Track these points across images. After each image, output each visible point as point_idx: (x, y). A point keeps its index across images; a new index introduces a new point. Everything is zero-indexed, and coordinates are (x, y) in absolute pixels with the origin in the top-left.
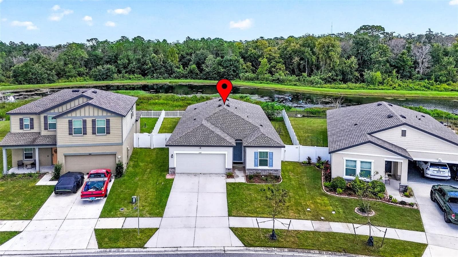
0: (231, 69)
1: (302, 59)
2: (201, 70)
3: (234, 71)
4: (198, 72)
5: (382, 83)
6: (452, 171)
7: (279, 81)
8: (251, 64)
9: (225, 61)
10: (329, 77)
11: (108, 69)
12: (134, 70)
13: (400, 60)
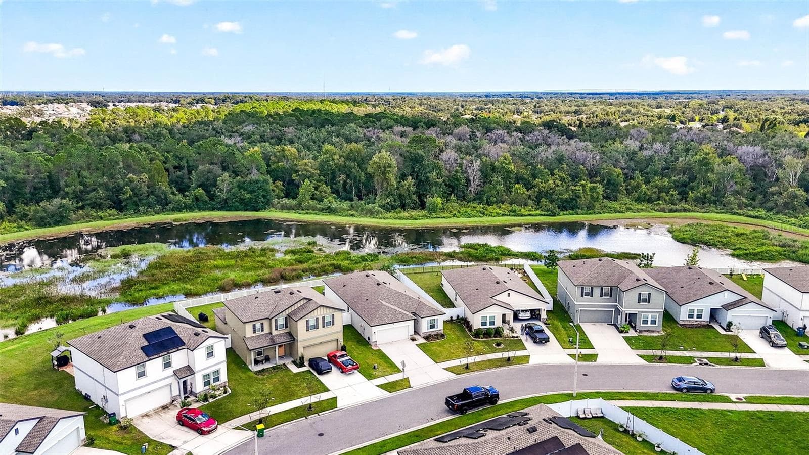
0: (259, 194)
1: (348, 176)
2: (212, 197)
3: (264, 196)
4: (207, 199)
5: (443, 209)
6: (531, 313)
7: (330, 211)
8: (281, 183)
9: (250, 182)
10: (388, 203)
11: (62, 206)
12: (102, 203)
13: (454, 179)
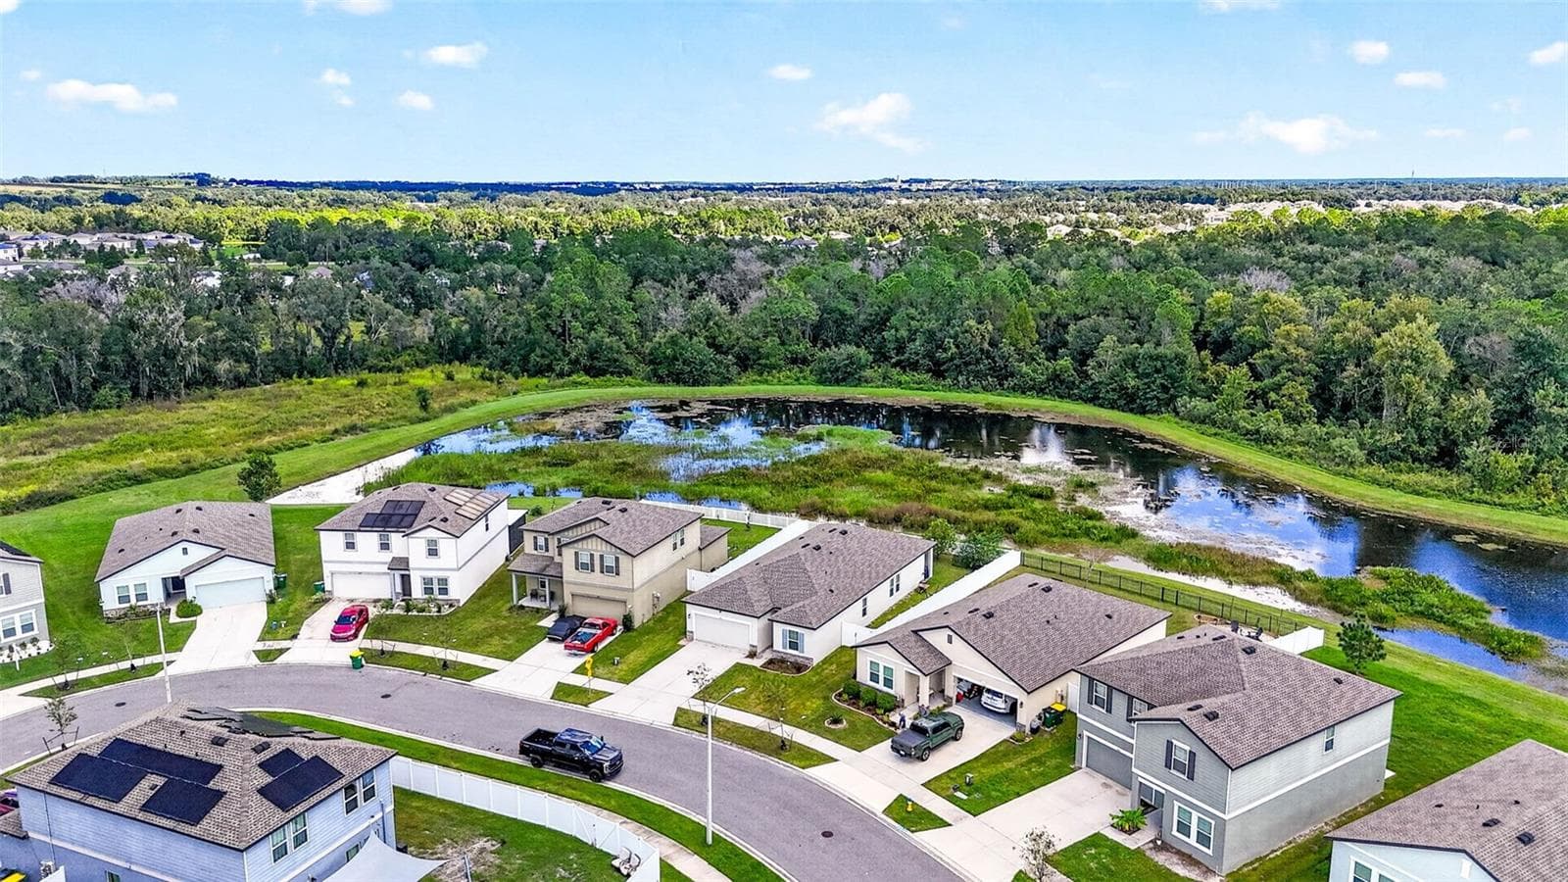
0: (1155, 382)
2: (1083, 376)
3: (1164, 388)
4: (1075, 379)
11: (850, 357)
12: (918, 361)
